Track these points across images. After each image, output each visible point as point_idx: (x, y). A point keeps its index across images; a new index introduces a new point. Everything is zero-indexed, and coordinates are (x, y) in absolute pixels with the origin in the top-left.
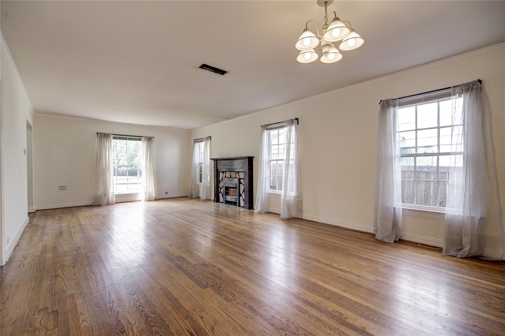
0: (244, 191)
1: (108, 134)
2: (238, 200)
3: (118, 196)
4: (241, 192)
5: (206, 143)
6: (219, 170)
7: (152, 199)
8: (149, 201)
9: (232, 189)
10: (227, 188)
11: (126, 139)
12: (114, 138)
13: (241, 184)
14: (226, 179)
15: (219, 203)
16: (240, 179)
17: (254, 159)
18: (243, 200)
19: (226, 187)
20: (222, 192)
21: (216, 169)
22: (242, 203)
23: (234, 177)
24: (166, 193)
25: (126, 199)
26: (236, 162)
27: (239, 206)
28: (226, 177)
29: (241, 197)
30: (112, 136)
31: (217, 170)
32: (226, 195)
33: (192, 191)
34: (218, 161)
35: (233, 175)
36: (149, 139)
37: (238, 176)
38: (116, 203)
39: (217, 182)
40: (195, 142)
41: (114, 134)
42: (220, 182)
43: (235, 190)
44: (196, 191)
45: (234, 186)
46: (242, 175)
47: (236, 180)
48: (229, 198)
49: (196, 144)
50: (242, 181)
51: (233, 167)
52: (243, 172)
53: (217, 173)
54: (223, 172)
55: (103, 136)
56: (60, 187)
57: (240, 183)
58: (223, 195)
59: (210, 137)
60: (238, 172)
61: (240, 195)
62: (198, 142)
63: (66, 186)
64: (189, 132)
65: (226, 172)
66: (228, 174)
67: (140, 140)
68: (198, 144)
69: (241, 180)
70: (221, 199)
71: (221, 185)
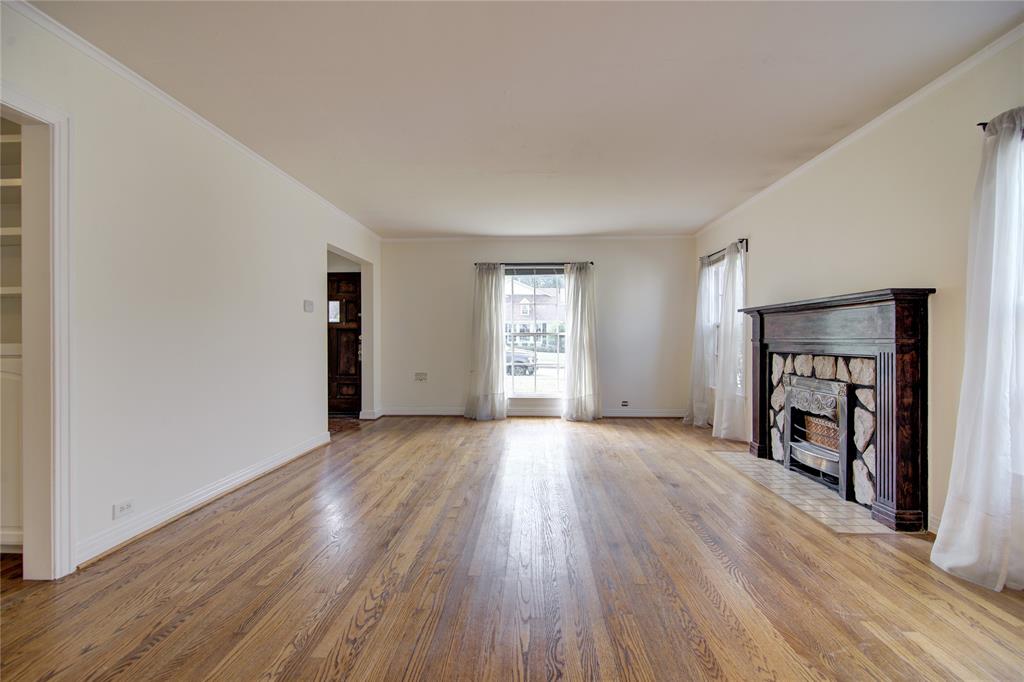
0: (872, 440)
1: (494, 265)
2: (843, 467)
3: (514, 401)
4: (860, 442)
5: (732, 264)
6: (771, 349)
7: (584, 417)
8: (578, 420)
9: (821, 422)
10: (799, 417)
11: (533, 273)
12: (508, 272)
13: (857, 410)
14: (794, 380)
15: (766, 462)
16: (852, 389)
17: (931, 298)
18: (870, 475)
19: (793, 409)
20: (780, 425)
21: (758, 344)
22: (864, 490)
23: (829, 374)
24: (625, 404)
25: (532, 410)
26: (834, 317)
27: (851, 496)
28: (795, 374)
29: (857, 464)
30: (503, 268)
31: (764, 347)
32: (793, 440)
33: (692, 406)
34: (767, 318)
35: (825, 367)
36: (582, 268)
37: (843, 374)
38: (508, 417)
39: (764, 388)
40: (703, 265)
41: (506, 264)
42: (772, 389)
43: (830, 425)
44: (705, 406)
45: (828, 412)
46: (863, 373)
47: (837, 392)
48: (806, 454)
49: (706, 270)
50: (862, 395)
51: (824, 338)
52: (874, 358)
53: (764, 358)
54: (784, 355)
55: (487, 269)
56: (417, 374)
57: (853, 402)
58: (782, 434)
59: (744, 242)
60: (847, 359)
61: (852, 453)
62: (711, 263)
63: (426, 374)
64: (690, 237)
65: (794, 355)
66: (803, 365)
67: (561, 272)
68: (713, 269)
69: (858, 393)
70: (778, 450)
71: (777, 399)
